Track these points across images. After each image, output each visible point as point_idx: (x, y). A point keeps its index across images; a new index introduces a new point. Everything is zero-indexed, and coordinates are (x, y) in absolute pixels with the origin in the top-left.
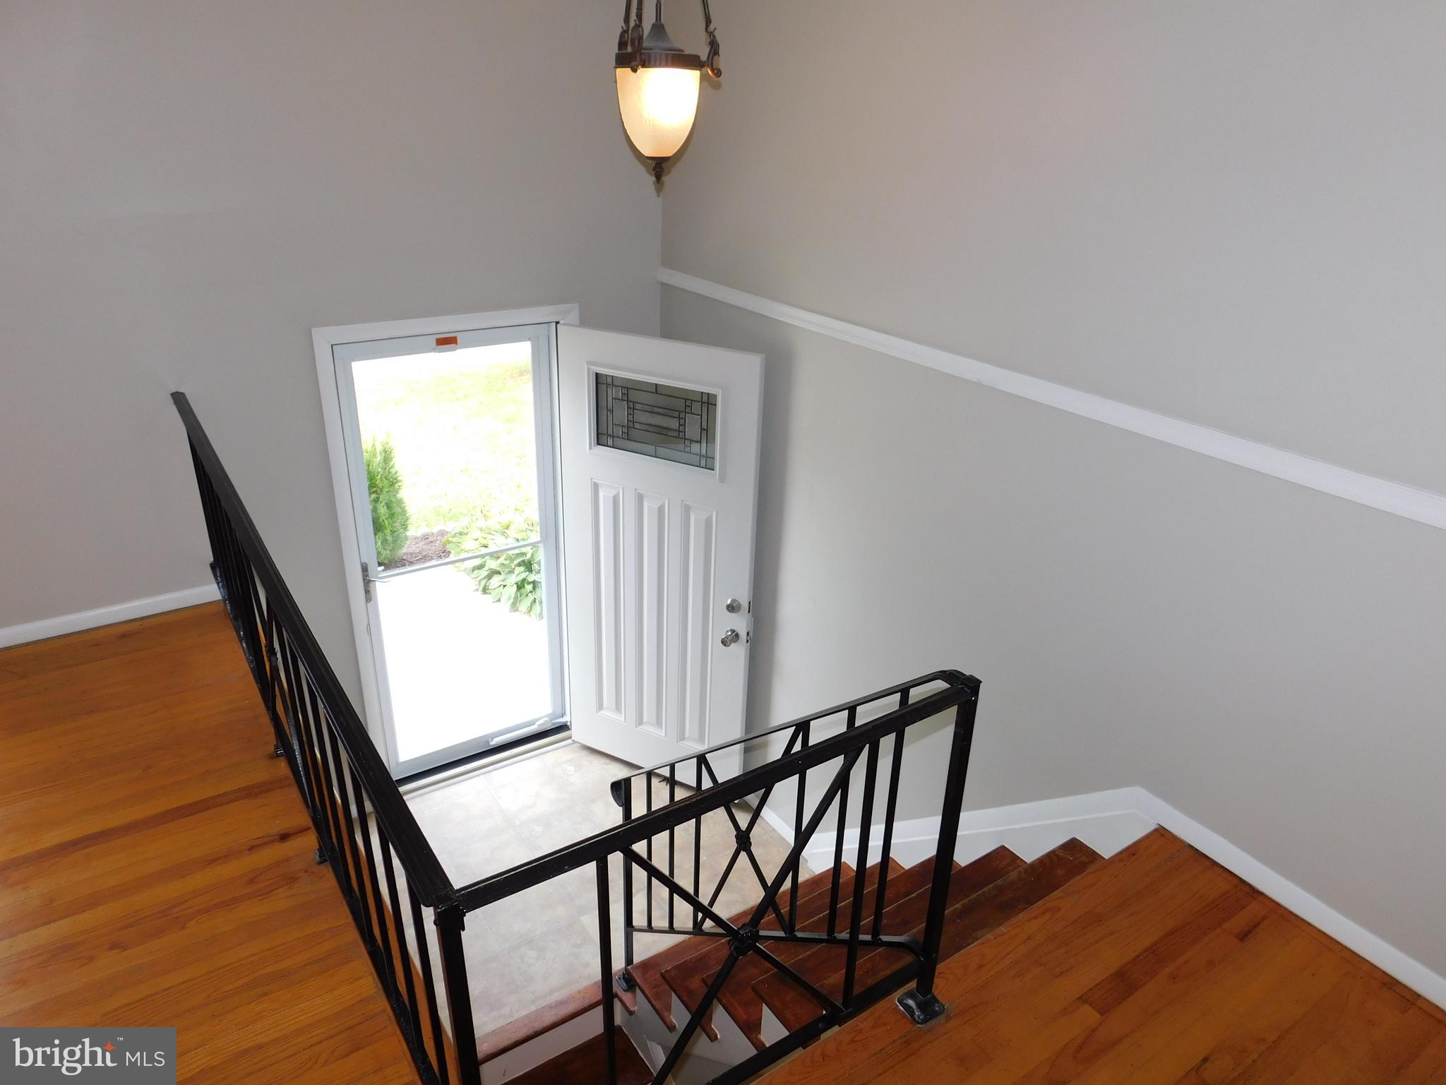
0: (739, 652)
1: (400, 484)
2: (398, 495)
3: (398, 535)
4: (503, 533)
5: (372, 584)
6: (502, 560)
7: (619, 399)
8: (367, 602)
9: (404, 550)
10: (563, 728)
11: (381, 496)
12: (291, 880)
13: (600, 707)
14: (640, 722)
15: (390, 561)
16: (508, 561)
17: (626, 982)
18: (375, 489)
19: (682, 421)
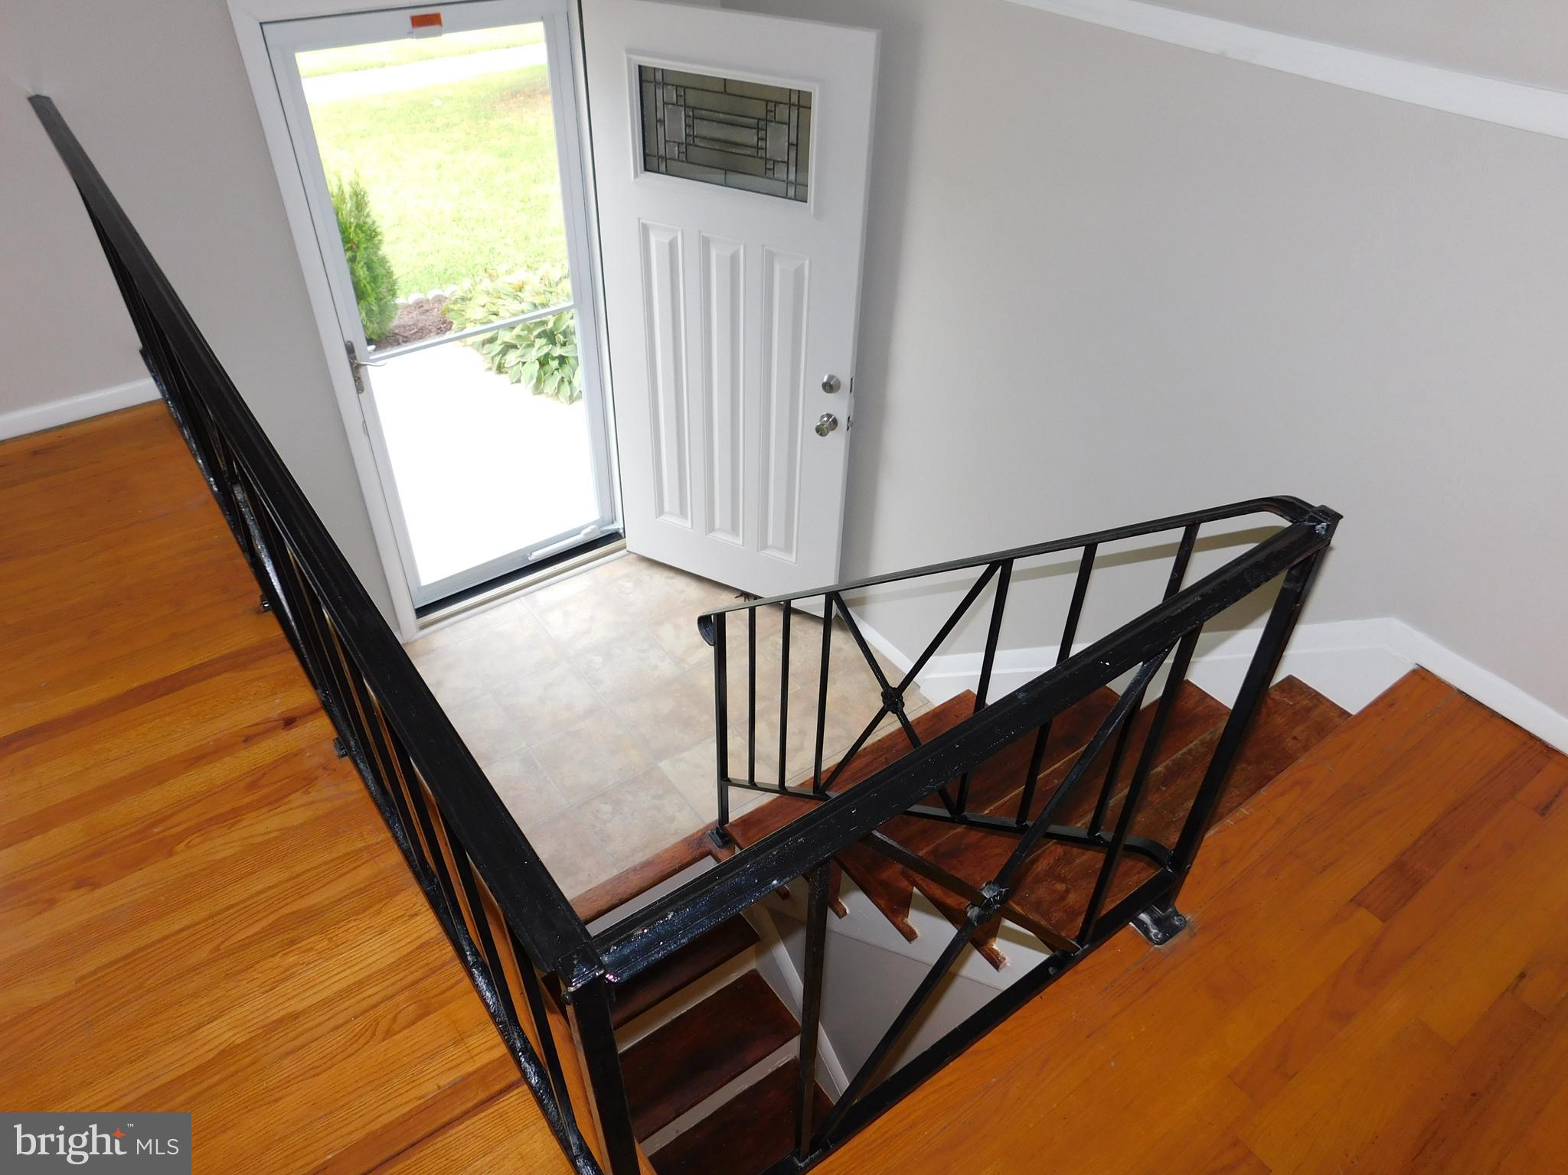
0: (838, 441)
1: (379, 237)
2: (380, 253)
3: (386, 303)
4: (516, 297)
5: (362, 370)
6: (517, 331)
7: (673, 104)
8: (358, 393)
9: (396, 322)
10: (614, 536)
11: (358, 254)
12: (307, 781)
13: (660, 511)
14: (711, 528)
15: (379, 337)
16: (526, 332)
17: (719, 837)
18: (349, 245)
19: (762, 134)
